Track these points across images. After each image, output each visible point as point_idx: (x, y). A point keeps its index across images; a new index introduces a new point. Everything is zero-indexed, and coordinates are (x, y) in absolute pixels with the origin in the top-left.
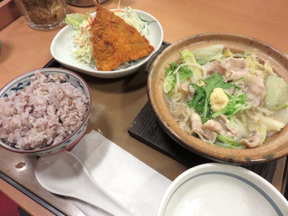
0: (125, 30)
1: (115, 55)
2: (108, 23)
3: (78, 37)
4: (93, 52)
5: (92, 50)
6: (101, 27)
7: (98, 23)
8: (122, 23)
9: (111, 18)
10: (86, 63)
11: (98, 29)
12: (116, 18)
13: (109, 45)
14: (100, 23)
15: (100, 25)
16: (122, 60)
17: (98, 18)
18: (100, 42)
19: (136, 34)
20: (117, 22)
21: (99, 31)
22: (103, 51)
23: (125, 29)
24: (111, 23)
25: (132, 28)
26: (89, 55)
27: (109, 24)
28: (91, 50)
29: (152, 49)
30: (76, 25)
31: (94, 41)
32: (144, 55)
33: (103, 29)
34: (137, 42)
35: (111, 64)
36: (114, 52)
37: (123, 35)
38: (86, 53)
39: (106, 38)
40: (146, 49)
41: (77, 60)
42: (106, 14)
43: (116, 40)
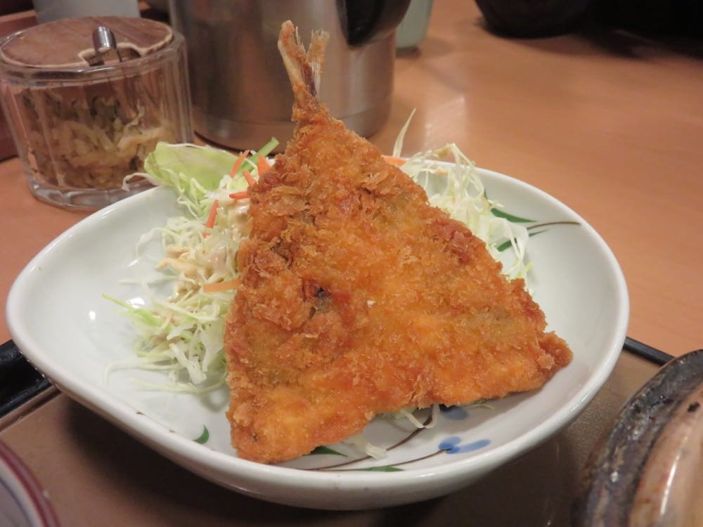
0: (425, 240)
1: (350, 361)
2: (342, 192)
3: (185, 244)
4: (231, 327)
5: (229, 318)
6: (302, 206)
7: (292, 184)
8: (414, 205)
9: (363, 172)
10: (184, 376)
11: (285, 212)
12: (386, 175)
13: (329, 300)
14: (302, 187)
15: (299, 197)
16: (384, 397)
17: (296, 164)
18: (278, 281)
19: (478, 268)
20: (389, 196)
21: (289, 221)
22: (289, 329)
23: (425, 234)
24: (357, 192)
25: (461, 235)
26: (204, 337)
27: (347, 198)
28: (223, 312)
29: (559, 355)
30: (193, 192)
31: (250, 271)
32: (515, 385)
33: (313, 218)
34: (482, 307)
35: (320, 408)
36: (347, 344)
37: (413, 259)
38: (195, 326)
39: (315, 262)
40: (527, 351)
41: (140, 356)
42: (343, 148)
43: (370, 282)
